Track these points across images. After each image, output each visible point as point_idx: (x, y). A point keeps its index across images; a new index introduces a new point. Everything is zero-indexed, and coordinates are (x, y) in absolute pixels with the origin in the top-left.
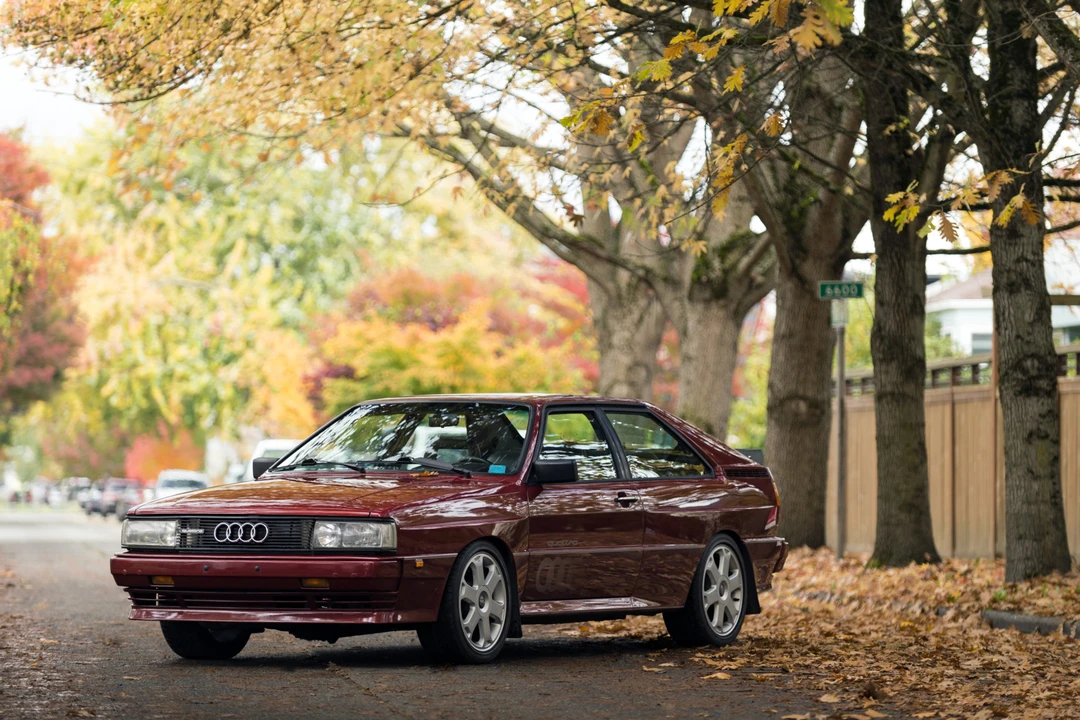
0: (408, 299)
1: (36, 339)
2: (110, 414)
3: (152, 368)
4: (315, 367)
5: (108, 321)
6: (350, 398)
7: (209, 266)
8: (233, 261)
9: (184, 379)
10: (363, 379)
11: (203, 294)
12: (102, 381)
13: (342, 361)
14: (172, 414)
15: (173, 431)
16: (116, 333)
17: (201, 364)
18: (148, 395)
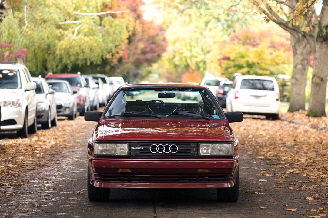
0: (247, 38)
1: (153, 46)
2: (176, 66)
3: (188, 54)
4: (221, 57)
5: (175, 41)
6: (229, 66)
7: (203, 26)
8: (210, 25)
9: (196, 57)
10: (233, 61)
11: (202, 34)
12: (174, 57)
13: (227, 55)
14: (193, 66)
15: (193, 71)
16: (178, 44)
17: (201, 53)
18: (186, 61)
